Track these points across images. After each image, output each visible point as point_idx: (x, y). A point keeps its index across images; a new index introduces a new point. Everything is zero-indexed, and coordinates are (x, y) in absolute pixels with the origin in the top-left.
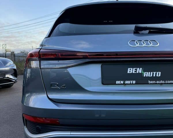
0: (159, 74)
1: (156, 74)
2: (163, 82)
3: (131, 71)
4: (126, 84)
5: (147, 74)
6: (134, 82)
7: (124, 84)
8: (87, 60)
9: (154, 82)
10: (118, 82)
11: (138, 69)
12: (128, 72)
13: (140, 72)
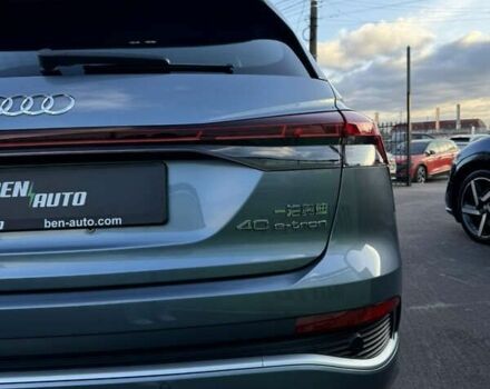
0: (80, 199)
1: (71, 198)
5: (43, 200)
6: (0, 225)
11: (18, 184)
13: (23, 194)
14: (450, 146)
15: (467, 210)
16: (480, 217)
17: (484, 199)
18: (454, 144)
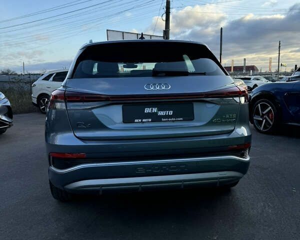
0: (171, 113)
1: (169, 113)
2: (175, 119)
3: (147, 110)
4: (144, 122)
5: (161, 113)
6: (150, 120)
7: (142, 122)
8: (110, 102)
9: (167, 119)
10: (136, 121)
11: (154, 109)
12: (146, 112)
13: (155, 111)
14: (241, 83)
15: (256, 118)
16: (262, 121)
17: (264, 113)
18: (242, 82)
